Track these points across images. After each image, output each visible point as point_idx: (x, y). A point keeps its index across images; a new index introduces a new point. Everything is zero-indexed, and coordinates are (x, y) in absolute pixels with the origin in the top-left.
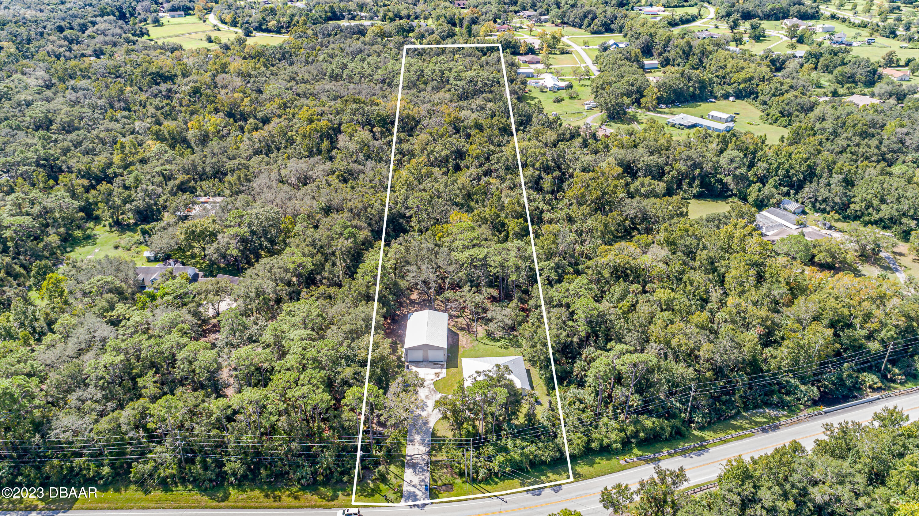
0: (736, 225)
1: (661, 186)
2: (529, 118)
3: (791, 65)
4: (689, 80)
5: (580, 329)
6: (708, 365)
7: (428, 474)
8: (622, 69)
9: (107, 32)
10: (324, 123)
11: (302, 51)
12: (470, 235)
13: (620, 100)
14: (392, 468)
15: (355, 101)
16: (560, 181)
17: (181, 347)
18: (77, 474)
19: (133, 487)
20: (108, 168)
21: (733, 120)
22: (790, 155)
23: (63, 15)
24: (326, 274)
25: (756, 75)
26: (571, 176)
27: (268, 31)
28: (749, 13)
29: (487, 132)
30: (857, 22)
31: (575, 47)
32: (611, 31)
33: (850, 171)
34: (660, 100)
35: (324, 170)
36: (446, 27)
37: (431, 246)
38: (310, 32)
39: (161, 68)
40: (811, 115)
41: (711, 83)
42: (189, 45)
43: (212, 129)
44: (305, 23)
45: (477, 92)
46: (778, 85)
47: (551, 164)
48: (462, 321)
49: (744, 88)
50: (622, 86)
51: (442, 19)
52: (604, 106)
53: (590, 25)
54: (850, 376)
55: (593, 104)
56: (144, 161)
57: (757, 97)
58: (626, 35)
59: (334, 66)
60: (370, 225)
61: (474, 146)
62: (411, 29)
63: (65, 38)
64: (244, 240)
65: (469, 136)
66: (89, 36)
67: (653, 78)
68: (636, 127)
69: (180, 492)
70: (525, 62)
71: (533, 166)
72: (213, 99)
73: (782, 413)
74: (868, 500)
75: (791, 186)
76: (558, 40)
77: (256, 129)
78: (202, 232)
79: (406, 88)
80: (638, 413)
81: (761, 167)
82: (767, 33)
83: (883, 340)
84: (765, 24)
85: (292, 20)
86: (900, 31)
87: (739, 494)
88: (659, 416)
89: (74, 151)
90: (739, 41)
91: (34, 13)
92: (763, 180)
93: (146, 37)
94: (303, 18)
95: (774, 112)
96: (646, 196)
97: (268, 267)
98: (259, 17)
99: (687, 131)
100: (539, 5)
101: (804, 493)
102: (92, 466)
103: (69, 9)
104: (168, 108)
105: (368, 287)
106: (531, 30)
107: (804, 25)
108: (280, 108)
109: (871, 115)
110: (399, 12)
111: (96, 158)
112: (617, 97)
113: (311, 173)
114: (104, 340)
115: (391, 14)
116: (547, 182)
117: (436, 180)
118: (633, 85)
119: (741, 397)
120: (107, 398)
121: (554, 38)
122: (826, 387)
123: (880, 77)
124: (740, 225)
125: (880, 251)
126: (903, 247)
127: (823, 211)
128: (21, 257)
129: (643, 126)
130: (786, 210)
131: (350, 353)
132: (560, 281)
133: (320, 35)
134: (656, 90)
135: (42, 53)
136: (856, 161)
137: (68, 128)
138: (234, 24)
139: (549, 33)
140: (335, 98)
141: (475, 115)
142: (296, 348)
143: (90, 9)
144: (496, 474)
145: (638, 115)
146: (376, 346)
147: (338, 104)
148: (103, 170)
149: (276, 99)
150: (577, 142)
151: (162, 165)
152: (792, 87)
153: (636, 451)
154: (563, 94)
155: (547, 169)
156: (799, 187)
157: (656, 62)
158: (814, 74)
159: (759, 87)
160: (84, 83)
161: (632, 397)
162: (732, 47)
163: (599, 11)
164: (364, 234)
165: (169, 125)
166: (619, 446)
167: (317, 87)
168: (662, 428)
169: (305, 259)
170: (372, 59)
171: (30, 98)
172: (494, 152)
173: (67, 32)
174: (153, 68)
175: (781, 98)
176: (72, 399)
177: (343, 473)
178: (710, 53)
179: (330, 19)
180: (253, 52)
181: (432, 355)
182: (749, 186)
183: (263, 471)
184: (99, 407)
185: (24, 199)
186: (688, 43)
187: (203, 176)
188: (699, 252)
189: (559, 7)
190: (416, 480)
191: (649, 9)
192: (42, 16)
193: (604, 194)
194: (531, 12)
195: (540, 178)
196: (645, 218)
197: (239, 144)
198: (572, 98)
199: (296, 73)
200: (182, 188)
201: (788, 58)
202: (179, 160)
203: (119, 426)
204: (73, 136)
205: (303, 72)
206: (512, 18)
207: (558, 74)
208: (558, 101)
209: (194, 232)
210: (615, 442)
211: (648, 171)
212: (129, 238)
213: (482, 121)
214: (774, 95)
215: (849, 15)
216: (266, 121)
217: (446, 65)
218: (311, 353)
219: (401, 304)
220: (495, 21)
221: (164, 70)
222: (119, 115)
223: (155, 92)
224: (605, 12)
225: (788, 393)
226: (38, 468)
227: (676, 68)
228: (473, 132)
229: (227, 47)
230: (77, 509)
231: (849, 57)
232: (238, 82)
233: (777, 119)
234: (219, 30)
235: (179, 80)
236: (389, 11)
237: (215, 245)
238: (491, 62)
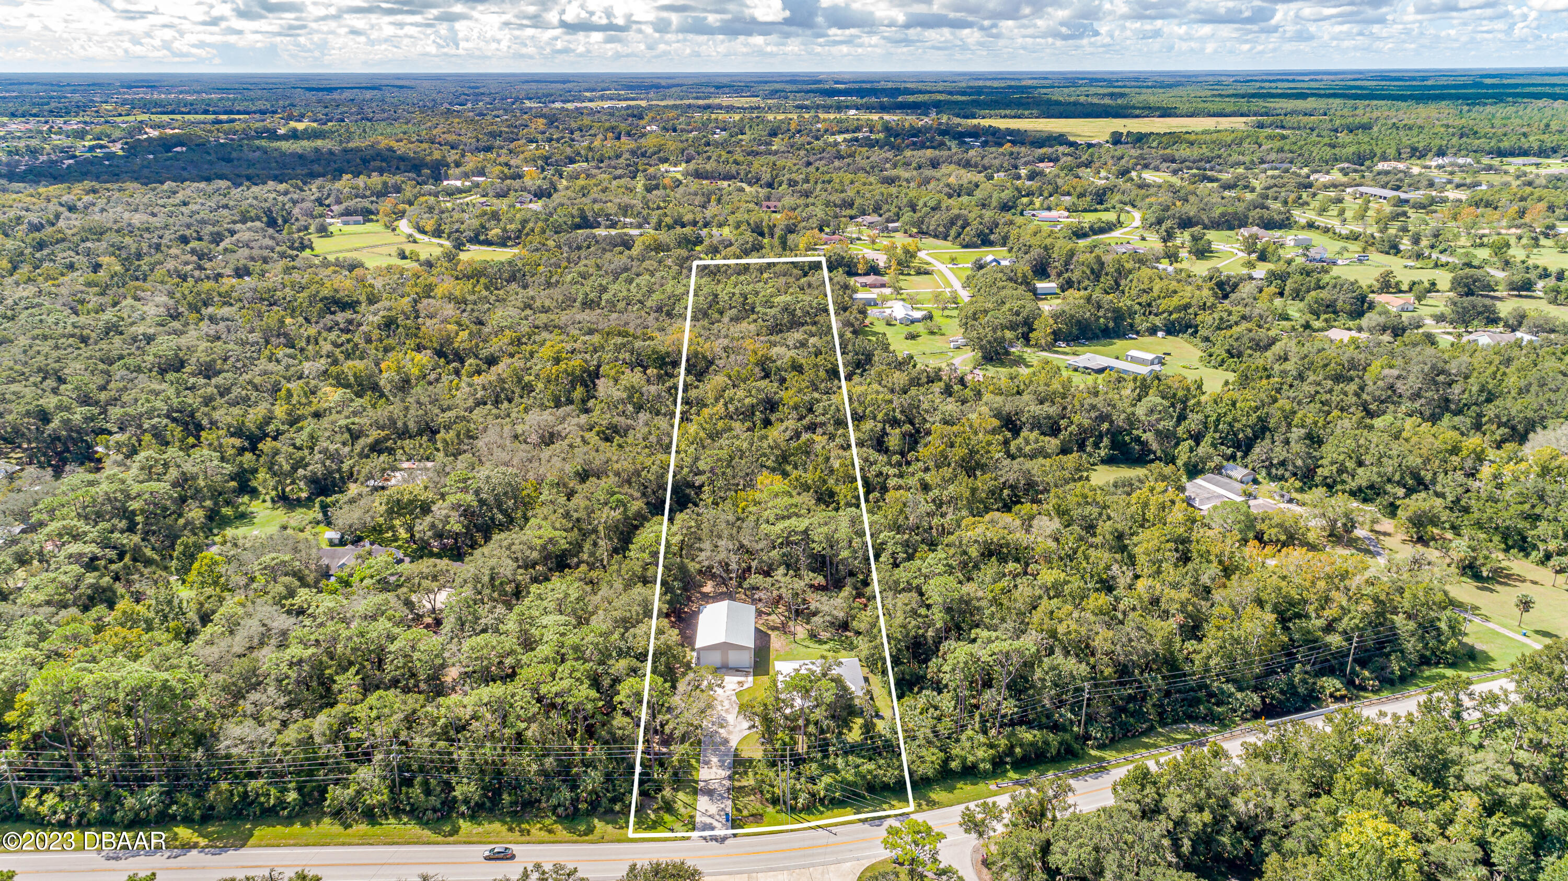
0: (1152, 490)
1: (1053, 443)
2: (869, 358)
3: (1246, 289)
4: (1099, 307)
5: (936, 617)
6: (1106, 659)
7: (730, 802)
8: (1003, 293)
9: (252, 244)
10: (576, 362)
11: (541, 269)
12: (787, 501)
13: (999, 333)
14: (681, 795)
15: (620, 334)
16: (913, 440)
17: (392, 638)
18: (252, 802)
19: (327, 820)
20: (268, 424)
21: (1161, 362)
22: (1234, 404)
23: (188, 220)
24: (585, 557)
25: (1194, 302)
26: (928, 433)
27: (489, 243)
28: (1189, 219)
29: (809, 374)
30: (1345, 232)
31: (938, 266)
32: (991, 244)
33: (1316, 423)
34: (1057, 336)
35: (578, 425)
36: (749, 237)
37: (731, 518)
38: (551, 243)
39: (336, 291)
40: (1269, 354)
41: (1132, 314)
42: (372, 262)
43: (415, 371)
44: (543, 232)
45: (795, 324)
46: (1225, 315)
47: (898, 415)
48: (775, 619)
49: (1177, 320)
50: (1003, 315)
51: (743, 227)
52: (976, 343)
53: (959, 234)
54: (1304, 681)
55: (961, 341)
56: (317, 415)
57: (1196, 332)
58: (1010, 250)
59: (588, 289)
60: (644, 494)
61: (790, 392)
62: (699, 241)
63: (193, 252)
64: (467, 513)
65: (783, 380)
66: (226, 250)
67: (1047, 307)
68: (1024, 371)
69: (392, 825)
70: (865, 285)
71: (874, 418)
72: (414, 332)
73: (1209, 728)
74: (1305, 811)
75: (1238, 446)
76: (913, 255)
77: (479, 373)
78: (411, 502)
79: (695, 318)
80: (1012, 724)
81: (1194, 421)
82: (1214, 247)
83: (1345, 632)
84: (1211, 235)
85: (524, 227)
86: (1406, 244)
87: (1138, 802)
88: (1041, 727)
89: (219, 401)
90: (1173, 257)
91: (145, 217)
92: (1197, 438)
93: (308, 251)
94: (540, 224)
95: (1220, 351)
96: (1032, 457)
97: (505, 543)
98: (476, 223)
99: (1094, 375)
100: (885, 207)
101: (1226, 805)
102: (273, 791)
103: (194, 213)
104: (349, 346)
105: (645, 569)
106: (873, 242)
107: (1267, 237)
108: (512, 343)
109: (1351, 352)
110: (680, 217)
111: (251, 411)
112: (994, 330)
113: (560, 428)
114: (284, 633)
115: (668, 220)
116: (894, 439)
117: (737, 437)
118: (1017, 314)
119: (1154, 705)
120: (290, 706)
121: (907, 252)
122: (1273, 698)
123: (1371, 306)
124: (1158, 490)
125: (1353, 527)
126: (1387, 524)
127: (1282, 478)
128: (153, 540)
129: (1031, 370)
130: (1230, 477)
131: (622, 644)
132: (910, 558)
133: (566, 249)
134: (1051, 321)
135: (159, 272)
136: (1329, 413)
137: (208, 371)
138: (438, 233)
139: (899, 245)
140: (591, 332)
141: (793, 353)
142: (550, 636)
143: (225, 212)
144: (822, 800)
145: (1025, 356)
146: (660, 632)
147: (596, 339)
148: (261, 427)
149: (507, 332)
150: (937, 387)
151: (348, 417)
152: (1244, 317)
153: (1011, 774)
154: (919, 328)
155: (895, 423)
156: (1246, 447)
157: (1053, 285)
158: (1278, 302)
159: (1199, 318)
160: (226, 311)
161: (1005, 703)
162: (1164, 265)
163: (972, 216)
164: (637, 505)
165: (351, 367)
166: (988, 766)
167: (564, 318)
168: (1046, 743)
169: (557, 533)
170: (644, 279)
171: (151, 331)
172: (818, 401)
173: (194, 244)
174: (325, 292)
175: (1228, 333)
176: (246, 706)
177: (614, 800)
178: (1130, 272)
179: (578, 227)
180: (469, 270)
181: (734, 658)
182: (1177, 444)
183: (505, 796)
184: (283, 715)
185: (156, 461)
186: (1098, 258)
187: (404, 434)
188: (1101, 523)
189: (914, 211)
190: (713, 809)
191: (1046, 214)
192: (156, 222)
193: (972, 452)
194: (874, 218)
195: (884, 433)
196: (1031, 485)
197: (454, 392)
198: (932, 333)
199: (533, 298)
200: (377, 448)
201: (1242, 279)
202: (370, 412)
203: (311, 737)
204: (218, 380)
205: (543, 298)
206: (846, 225)
207: (913, 302)
208: (912, 337)
209: (398, 501)
210: (983, 760)
211: (1036, 424)
212: (300, 516)
213: (803, 361)
214: (1219, 328)
215: (1335, 223)
216: (492, 361)
217: (750, 287)
218: (572, 639)
219: (689, 599)
220: (821, 230)
221: (342, 294)
222: (280, 353)
223: (329, 324)
224: (981, 216)
225: (1218, 704)
226: (199, 795)
227: (1082, 293)
228: (788, 376)
229: (429, 264)
230: (253, 846)
231: (1326, 278)
232: (449, 310)
233: (1223, 361)
234: (415, 242)
235: (363, 308)
236: (666, 215)
237: (428, 519)
238: (815, 284)
